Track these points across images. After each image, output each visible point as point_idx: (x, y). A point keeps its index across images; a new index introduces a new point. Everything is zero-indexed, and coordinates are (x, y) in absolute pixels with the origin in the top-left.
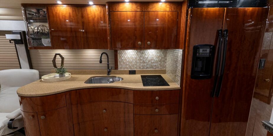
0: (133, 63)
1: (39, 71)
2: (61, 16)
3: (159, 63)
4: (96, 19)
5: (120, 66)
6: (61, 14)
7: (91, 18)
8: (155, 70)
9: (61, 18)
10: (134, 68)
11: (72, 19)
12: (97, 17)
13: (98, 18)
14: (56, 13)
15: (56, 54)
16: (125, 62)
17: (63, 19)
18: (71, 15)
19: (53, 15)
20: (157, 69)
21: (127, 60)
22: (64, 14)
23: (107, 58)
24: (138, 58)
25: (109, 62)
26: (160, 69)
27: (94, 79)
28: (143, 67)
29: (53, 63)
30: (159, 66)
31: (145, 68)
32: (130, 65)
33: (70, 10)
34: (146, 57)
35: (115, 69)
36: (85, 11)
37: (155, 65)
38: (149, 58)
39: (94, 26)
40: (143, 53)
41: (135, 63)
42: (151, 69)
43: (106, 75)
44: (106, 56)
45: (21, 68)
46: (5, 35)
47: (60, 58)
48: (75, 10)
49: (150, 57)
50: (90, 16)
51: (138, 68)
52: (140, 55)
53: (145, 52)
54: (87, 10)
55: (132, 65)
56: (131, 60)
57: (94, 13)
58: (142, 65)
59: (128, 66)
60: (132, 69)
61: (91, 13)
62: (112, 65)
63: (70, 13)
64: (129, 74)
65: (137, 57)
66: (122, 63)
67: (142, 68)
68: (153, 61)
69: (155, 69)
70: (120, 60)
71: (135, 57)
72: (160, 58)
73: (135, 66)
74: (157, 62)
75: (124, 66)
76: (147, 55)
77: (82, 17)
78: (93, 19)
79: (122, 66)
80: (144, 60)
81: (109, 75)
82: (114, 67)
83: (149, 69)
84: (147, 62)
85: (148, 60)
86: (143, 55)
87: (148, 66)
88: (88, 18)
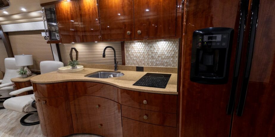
0: (141, 59)
1: (64, 63)
2: (64, 11)
3: (172, 59)
4: (91, 10)
5: (128, 62)
6: (64, 9)
7: (87, 10)
8: (166, 68)
9: (65, 13)
10: (142, 64)
11: (72, 12)
12: (91, 8)
13: (93, 9)
14: (61, 8)
15: (72, 48)
16: (132, 57)
17: (66, 14)
18: (72, 8)
19: (59, 10)
20: (169, 67)
21: (135, 55)
22: (66, 9)
23: (113, 52)
24: (146, 53)
25: (116, 57)
26: (173, 66)
27: (100, 73)
28: (152, 63)
29: (70, 57)
30: (171, 63)
31: (155, 64)
32: (138, 61)
33: (70, 4)
34: (155, 51)
35: (123, 65)
36: (82, 3)
37: (166, 61)
38: (159, 53)
39: (90, 18)
40: (151, 47)
41: (143, 59)
42: (161, 66)
43: (113, 70)
44: (113, 51)
45: (54, 60)
46: (41, 34)
47: (75, 52)
48: (74, 3)
49: (160, 51)
50: (86, 7)
51: (146, 64)
52: (148, 49)
53: (154, 45)
54: (83, 2)
55: (140, 60)
56: (139, 55)
57: (89, 4)
58: (150, 61)
59: (135, 62)
60: (140, 65)
61: (86, 4)
62: (119, 60)
63: (70, 7)
64: (137, 71)
65: (145, 51)
66: (129, 58)
67: (150, 64)
68: (163, 57)
69: (166, 66)
70: (127, 55)
71: (143, 51)
72: (173, 53)
73: (143, 62)
74: (168, 58)
75: (131, 62)
76: (156, 49)
77: (80, 9)
78: (89, 10)
79: (129, 62)
80: (153, 55)
81: (116, 70)
82: (122, 62)
83: (159, 66)
84: (157, 57)
85: (158, 55)
86: (152, 49)
87: (158, 63)
88: (85, 9)
